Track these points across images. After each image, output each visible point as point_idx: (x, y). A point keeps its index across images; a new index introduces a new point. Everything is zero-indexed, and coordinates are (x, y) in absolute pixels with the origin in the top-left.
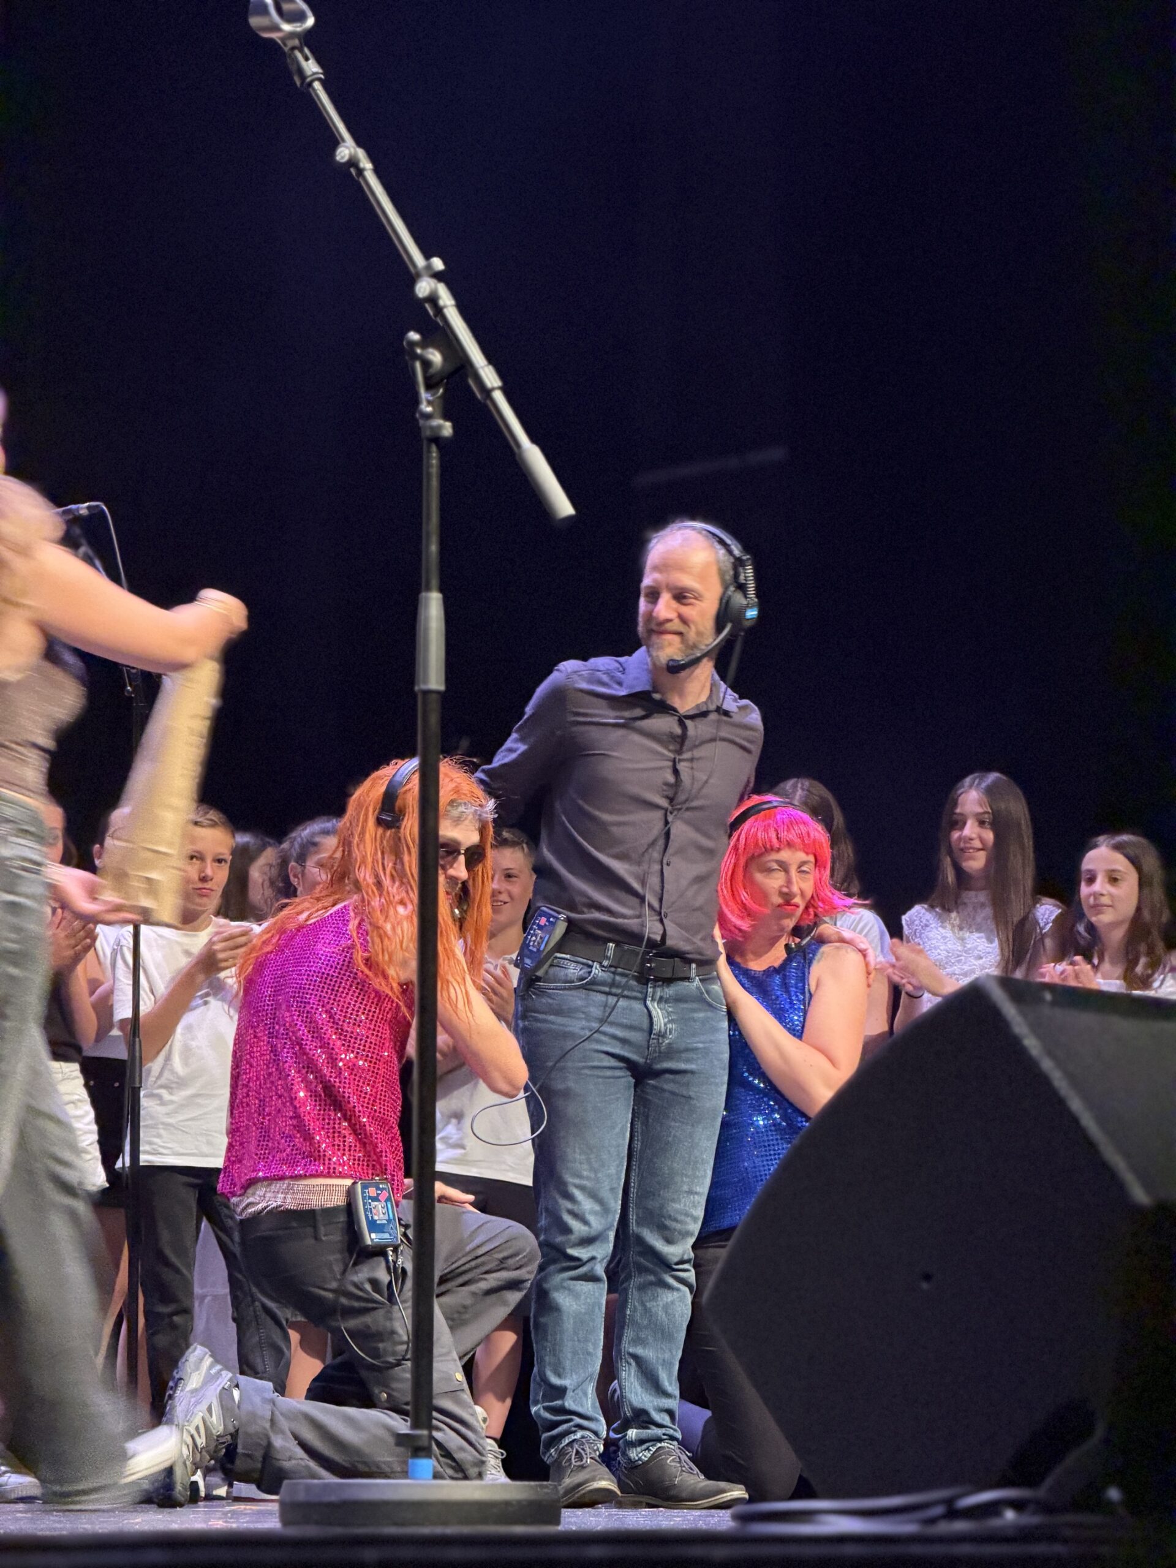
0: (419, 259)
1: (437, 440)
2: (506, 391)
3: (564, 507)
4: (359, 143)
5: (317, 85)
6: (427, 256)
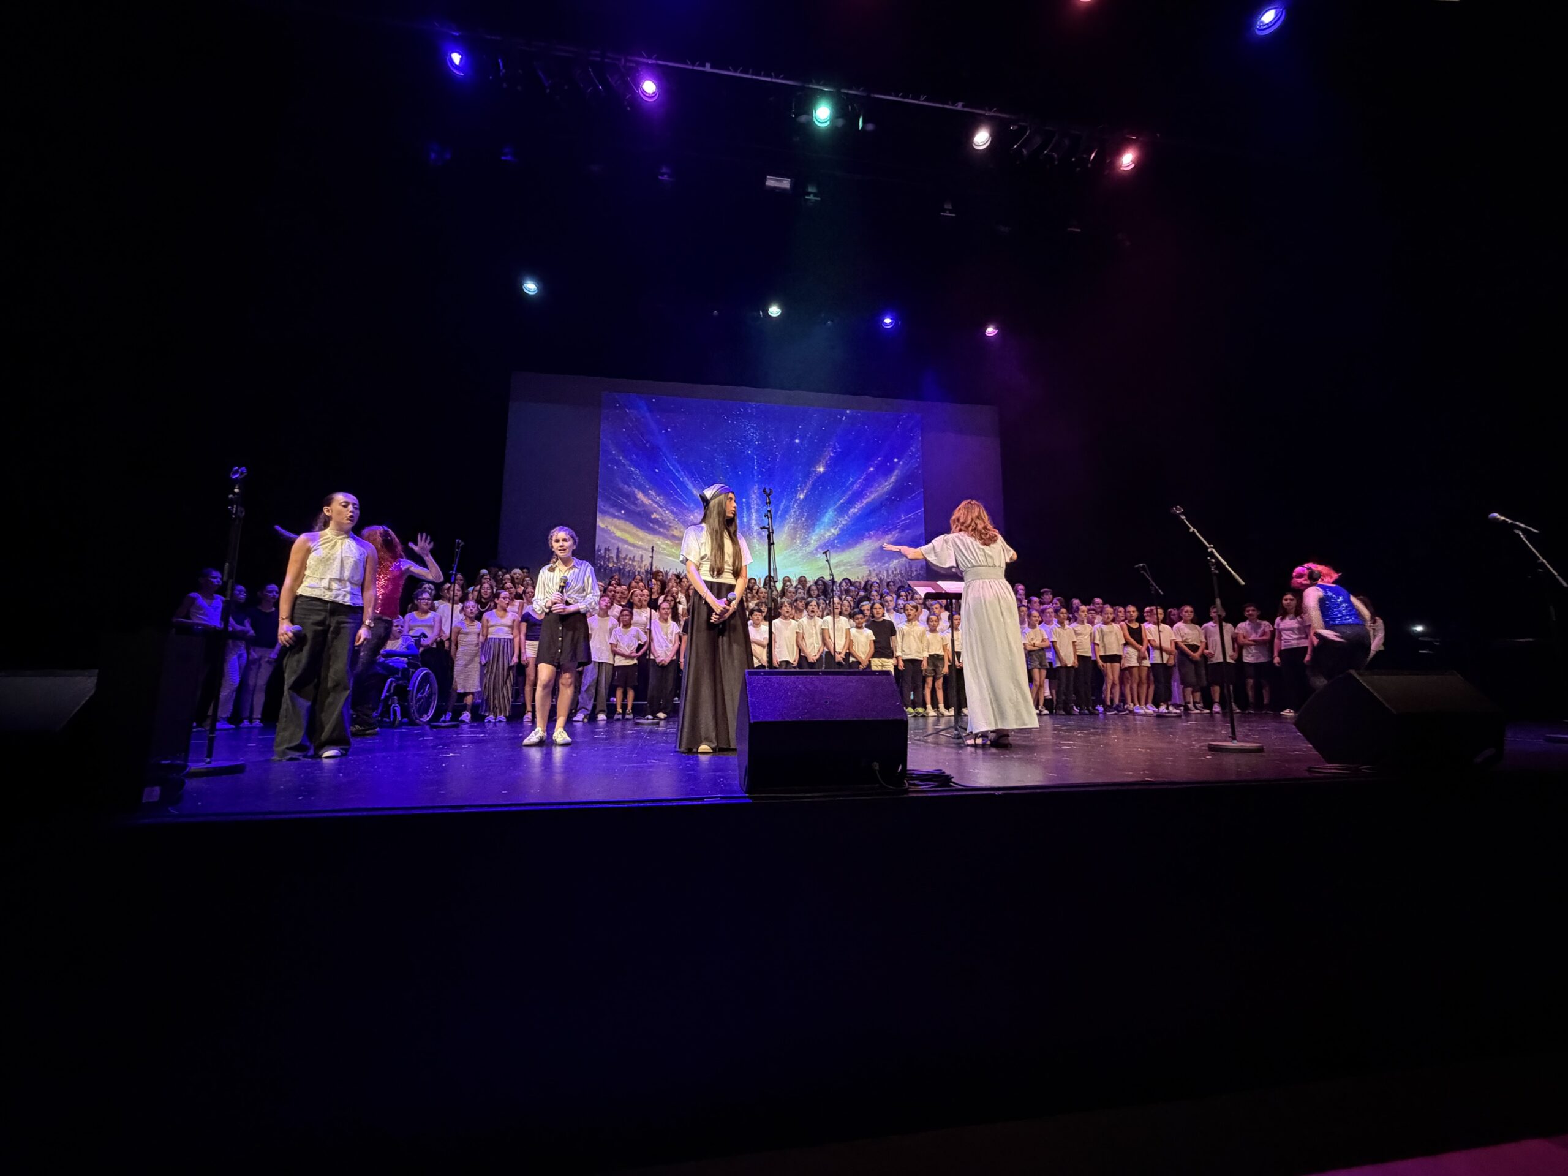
0: (1208, 545)
1: (1215, 574)
2: (1228, 565)
3: (1243, 583)
4: (1194, 528)
5: (1185, 521)
6: (1210, 544)
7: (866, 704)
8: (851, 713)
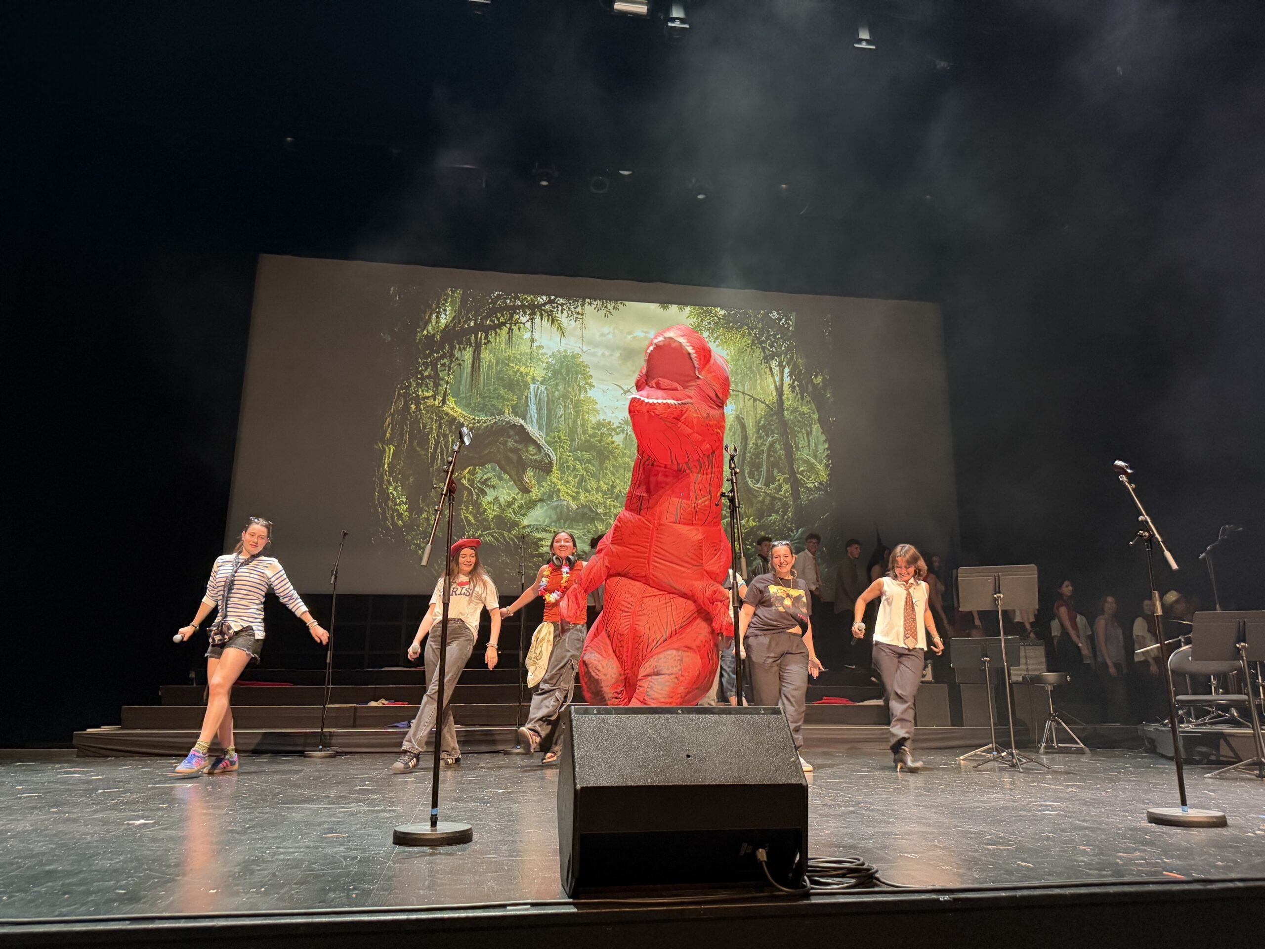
7: (746, 759)
8: (724, 774)
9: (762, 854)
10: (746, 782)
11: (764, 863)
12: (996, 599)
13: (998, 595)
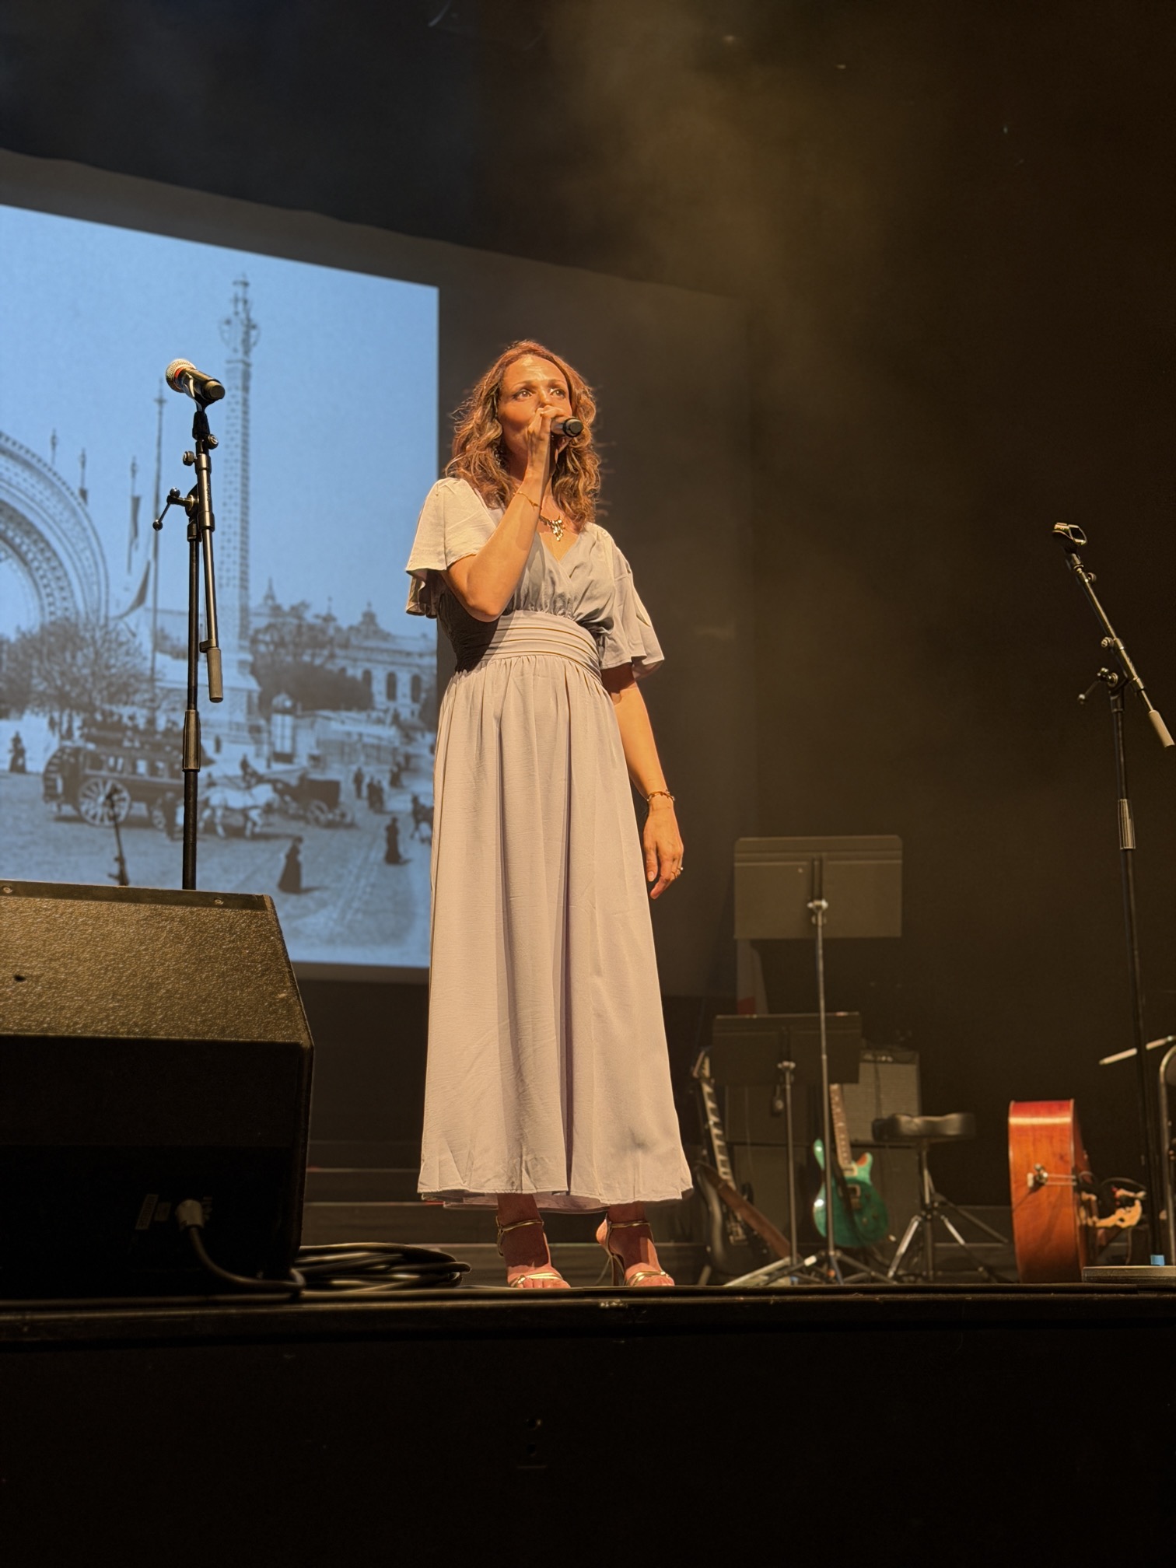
7: (168, 991)
8: (107, 1017)
9: (192, 1213)
10: (162, 1036)
11: (194, 1230)
12: (812, 913)
13: (817, 903)
